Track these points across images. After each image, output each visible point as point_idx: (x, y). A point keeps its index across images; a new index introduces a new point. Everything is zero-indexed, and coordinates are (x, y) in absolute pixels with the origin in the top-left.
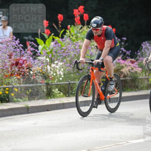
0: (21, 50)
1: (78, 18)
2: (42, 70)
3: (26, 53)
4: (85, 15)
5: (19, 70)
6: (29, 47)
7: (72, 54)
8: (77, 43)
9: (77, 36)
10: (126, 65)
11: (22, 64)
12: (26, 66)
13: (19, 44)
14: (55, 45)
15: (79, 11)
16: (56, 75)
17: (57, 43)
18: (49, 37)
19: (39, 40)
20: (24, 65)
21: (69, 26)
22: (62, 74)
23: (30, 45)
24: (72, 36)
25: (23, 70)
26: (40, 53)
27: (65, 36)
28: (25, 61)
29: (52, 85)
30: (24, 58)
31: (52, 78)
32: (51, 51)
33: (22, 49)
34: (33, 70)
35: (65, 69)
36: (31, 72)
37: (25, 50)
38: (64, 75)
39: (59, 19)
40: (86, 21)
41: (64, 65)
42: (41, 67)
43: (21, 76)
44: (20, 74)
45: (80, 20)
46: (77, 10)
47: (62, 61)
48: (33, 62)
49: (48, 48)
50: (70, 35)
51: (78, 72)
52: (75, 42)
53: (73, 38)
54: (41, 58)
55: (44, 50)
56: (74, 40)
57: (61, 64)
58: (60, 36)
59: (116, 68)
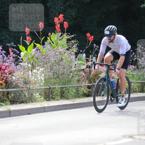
0: (4, 56)
1: (59, 25)
3: (9, 59)
4: (65, 23)
5: (1, 76)
6: (11, 53)
7: (52, 59)
9: (58, 43)
11: (4, 70)
12: (9, 72)
13: (2, 50)
14: (36, 51)
15: (59, 19)
17: (38, 49)
18: (30, 44)
19: (21, 47)
20: (6, 71)
21: (50, 34)
23: (12, 51)
24: (53, 43)
25: (5, 75)
26: (22, 59)
27: (46, 43)
28: (8, 67)
29: (33, 89)
30: (7, 64)
32: (32, 57)
33: (5, 56)
34: (15, 75)
37: (8, 56)
38: (45, 80)
39: (40, 27)
40: (66, 28)
41: (45, 71)
42: (23, 72)
43: (4, 81)
44: (3, 79)
45: (60, 27)
46: (57, 18)
47: (43, 67)
48: (15, 68)
49: (29, 54)
50: (51, 42)
51: (58, 77)
52: (55, 49)
53: (54, 45)
54: (23, 64)
55: (26, 56)
56: (54, 47)
57: (42, 69)
58: (41, 43)
59: (94, 73)
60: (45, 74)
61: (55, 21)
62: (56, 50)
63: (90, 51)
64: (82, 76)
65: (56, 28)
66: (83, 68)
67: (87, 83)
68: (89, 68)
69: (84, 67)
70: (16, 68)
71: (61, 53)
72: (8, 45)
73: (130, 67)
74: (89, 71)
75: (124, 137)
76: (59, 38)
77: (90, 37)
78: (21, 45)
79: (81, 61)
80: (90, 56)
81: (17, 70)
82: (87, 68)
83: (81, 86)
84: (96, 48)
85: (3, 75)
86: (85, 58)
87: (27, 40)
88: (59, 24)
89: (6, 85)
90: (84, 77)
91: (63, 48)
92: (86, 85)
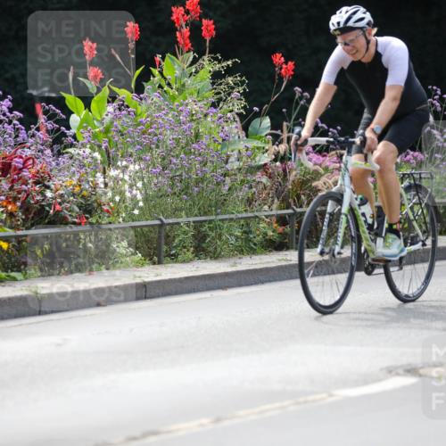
0: (18, 129)
1: (186, 31)
2: (80, 186)
3: (33, 136)
4: (205, 22)
5: (11, 189)
6: (42, 119)
7: (168, 137)
8: (182, 105)
9: (184, 85)
10: (326, 169)
11: (21, 170)
12: (34, 176)
13: (11, 111)
14: (117, 112)
15: (187, 12)
16: (123, 200)
17: (123, 105)
18: (99, 90)
19: (72, 100)
20: (26, 173)
21: (158, 57)
22: (139, 197)
23: (45, 113)
24: (169, 85)
25: (24, 186)
26: (74, 137)
27: (148, 86)
28: (31, 162)
29: (110, 229)
30: (28, 152)
31: (111, 208)
32: (107, 131)
33: (20, 126)
34: (53, 186)
35: (150, 182)
36: (49, 194)
37: (30, 129)
38: (146, 200)
39: (129, 36)
40: (208, 39)
41: (144, 172)
42: (77, 177)
43: (19, 204)
44: (15, 199)
45: (189, 37)
46: (182, 8)
47: (140, 159)
48: (54, 163)
49: (97, 120)
50: (163, 83)
51: (185, 191)
52: (176, 103)
53: (171, 92)
54: (77, 151)
55: (86, 127)
56: (174, 98)
57: (137, 167)
58: (133, 86)
59: (298, 177)
60: (145, 180)
61: (174, 18)
62: (181, 108)
63: (284, 110)
64: (261, 186)
65: (178, 40)
66: (263, 163)
67: (275, 206)
68: (282, 162)
69: (265, 159)
70: (58, 164)
71: (194, 118)
72: (31, 94)
73: (408, 157)
74: (280, 170)
75: (391, 371)
76: (187, 71)
77: (284, 66)
78: (70, 93)
79: (256, 139)
80: (285, 124)
81: (60, 171)
82: (275, 160)
83: (257, 217)
84: (301, 98)
85: (15, 187)
86: (269, 131)
87: (90, 78)
88: (186, 25)
89: (26, 216)
90: (265, 188)
91: (199, 101)
92: (273, 215)
